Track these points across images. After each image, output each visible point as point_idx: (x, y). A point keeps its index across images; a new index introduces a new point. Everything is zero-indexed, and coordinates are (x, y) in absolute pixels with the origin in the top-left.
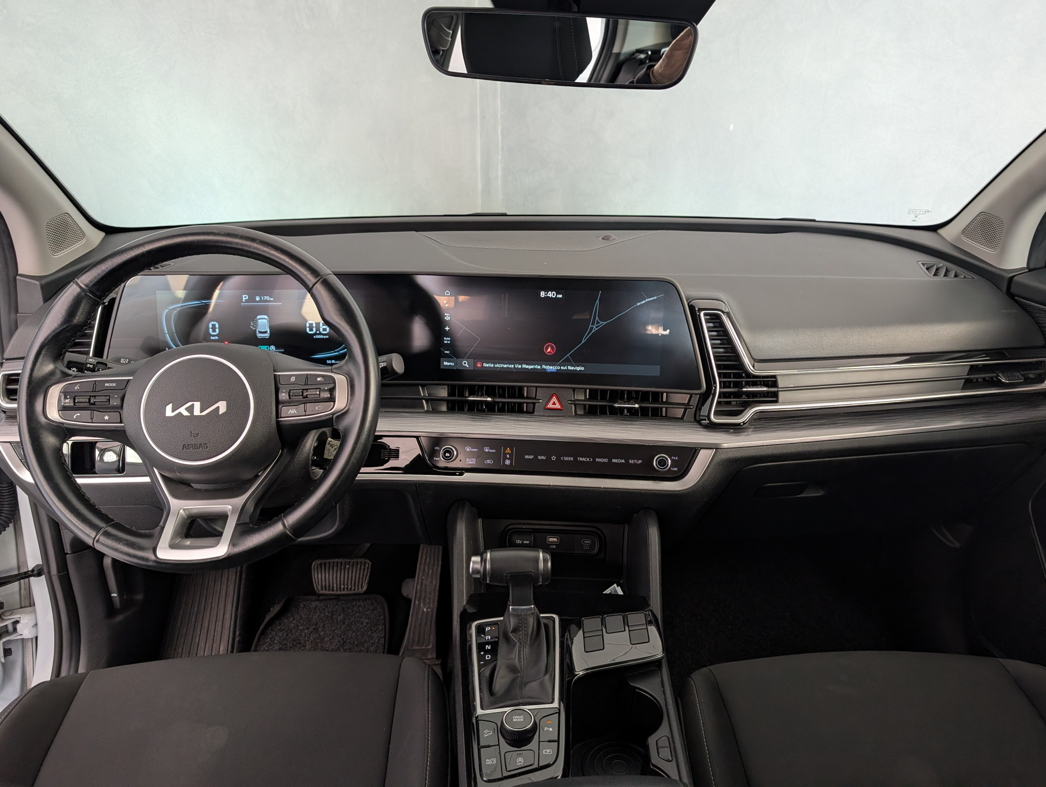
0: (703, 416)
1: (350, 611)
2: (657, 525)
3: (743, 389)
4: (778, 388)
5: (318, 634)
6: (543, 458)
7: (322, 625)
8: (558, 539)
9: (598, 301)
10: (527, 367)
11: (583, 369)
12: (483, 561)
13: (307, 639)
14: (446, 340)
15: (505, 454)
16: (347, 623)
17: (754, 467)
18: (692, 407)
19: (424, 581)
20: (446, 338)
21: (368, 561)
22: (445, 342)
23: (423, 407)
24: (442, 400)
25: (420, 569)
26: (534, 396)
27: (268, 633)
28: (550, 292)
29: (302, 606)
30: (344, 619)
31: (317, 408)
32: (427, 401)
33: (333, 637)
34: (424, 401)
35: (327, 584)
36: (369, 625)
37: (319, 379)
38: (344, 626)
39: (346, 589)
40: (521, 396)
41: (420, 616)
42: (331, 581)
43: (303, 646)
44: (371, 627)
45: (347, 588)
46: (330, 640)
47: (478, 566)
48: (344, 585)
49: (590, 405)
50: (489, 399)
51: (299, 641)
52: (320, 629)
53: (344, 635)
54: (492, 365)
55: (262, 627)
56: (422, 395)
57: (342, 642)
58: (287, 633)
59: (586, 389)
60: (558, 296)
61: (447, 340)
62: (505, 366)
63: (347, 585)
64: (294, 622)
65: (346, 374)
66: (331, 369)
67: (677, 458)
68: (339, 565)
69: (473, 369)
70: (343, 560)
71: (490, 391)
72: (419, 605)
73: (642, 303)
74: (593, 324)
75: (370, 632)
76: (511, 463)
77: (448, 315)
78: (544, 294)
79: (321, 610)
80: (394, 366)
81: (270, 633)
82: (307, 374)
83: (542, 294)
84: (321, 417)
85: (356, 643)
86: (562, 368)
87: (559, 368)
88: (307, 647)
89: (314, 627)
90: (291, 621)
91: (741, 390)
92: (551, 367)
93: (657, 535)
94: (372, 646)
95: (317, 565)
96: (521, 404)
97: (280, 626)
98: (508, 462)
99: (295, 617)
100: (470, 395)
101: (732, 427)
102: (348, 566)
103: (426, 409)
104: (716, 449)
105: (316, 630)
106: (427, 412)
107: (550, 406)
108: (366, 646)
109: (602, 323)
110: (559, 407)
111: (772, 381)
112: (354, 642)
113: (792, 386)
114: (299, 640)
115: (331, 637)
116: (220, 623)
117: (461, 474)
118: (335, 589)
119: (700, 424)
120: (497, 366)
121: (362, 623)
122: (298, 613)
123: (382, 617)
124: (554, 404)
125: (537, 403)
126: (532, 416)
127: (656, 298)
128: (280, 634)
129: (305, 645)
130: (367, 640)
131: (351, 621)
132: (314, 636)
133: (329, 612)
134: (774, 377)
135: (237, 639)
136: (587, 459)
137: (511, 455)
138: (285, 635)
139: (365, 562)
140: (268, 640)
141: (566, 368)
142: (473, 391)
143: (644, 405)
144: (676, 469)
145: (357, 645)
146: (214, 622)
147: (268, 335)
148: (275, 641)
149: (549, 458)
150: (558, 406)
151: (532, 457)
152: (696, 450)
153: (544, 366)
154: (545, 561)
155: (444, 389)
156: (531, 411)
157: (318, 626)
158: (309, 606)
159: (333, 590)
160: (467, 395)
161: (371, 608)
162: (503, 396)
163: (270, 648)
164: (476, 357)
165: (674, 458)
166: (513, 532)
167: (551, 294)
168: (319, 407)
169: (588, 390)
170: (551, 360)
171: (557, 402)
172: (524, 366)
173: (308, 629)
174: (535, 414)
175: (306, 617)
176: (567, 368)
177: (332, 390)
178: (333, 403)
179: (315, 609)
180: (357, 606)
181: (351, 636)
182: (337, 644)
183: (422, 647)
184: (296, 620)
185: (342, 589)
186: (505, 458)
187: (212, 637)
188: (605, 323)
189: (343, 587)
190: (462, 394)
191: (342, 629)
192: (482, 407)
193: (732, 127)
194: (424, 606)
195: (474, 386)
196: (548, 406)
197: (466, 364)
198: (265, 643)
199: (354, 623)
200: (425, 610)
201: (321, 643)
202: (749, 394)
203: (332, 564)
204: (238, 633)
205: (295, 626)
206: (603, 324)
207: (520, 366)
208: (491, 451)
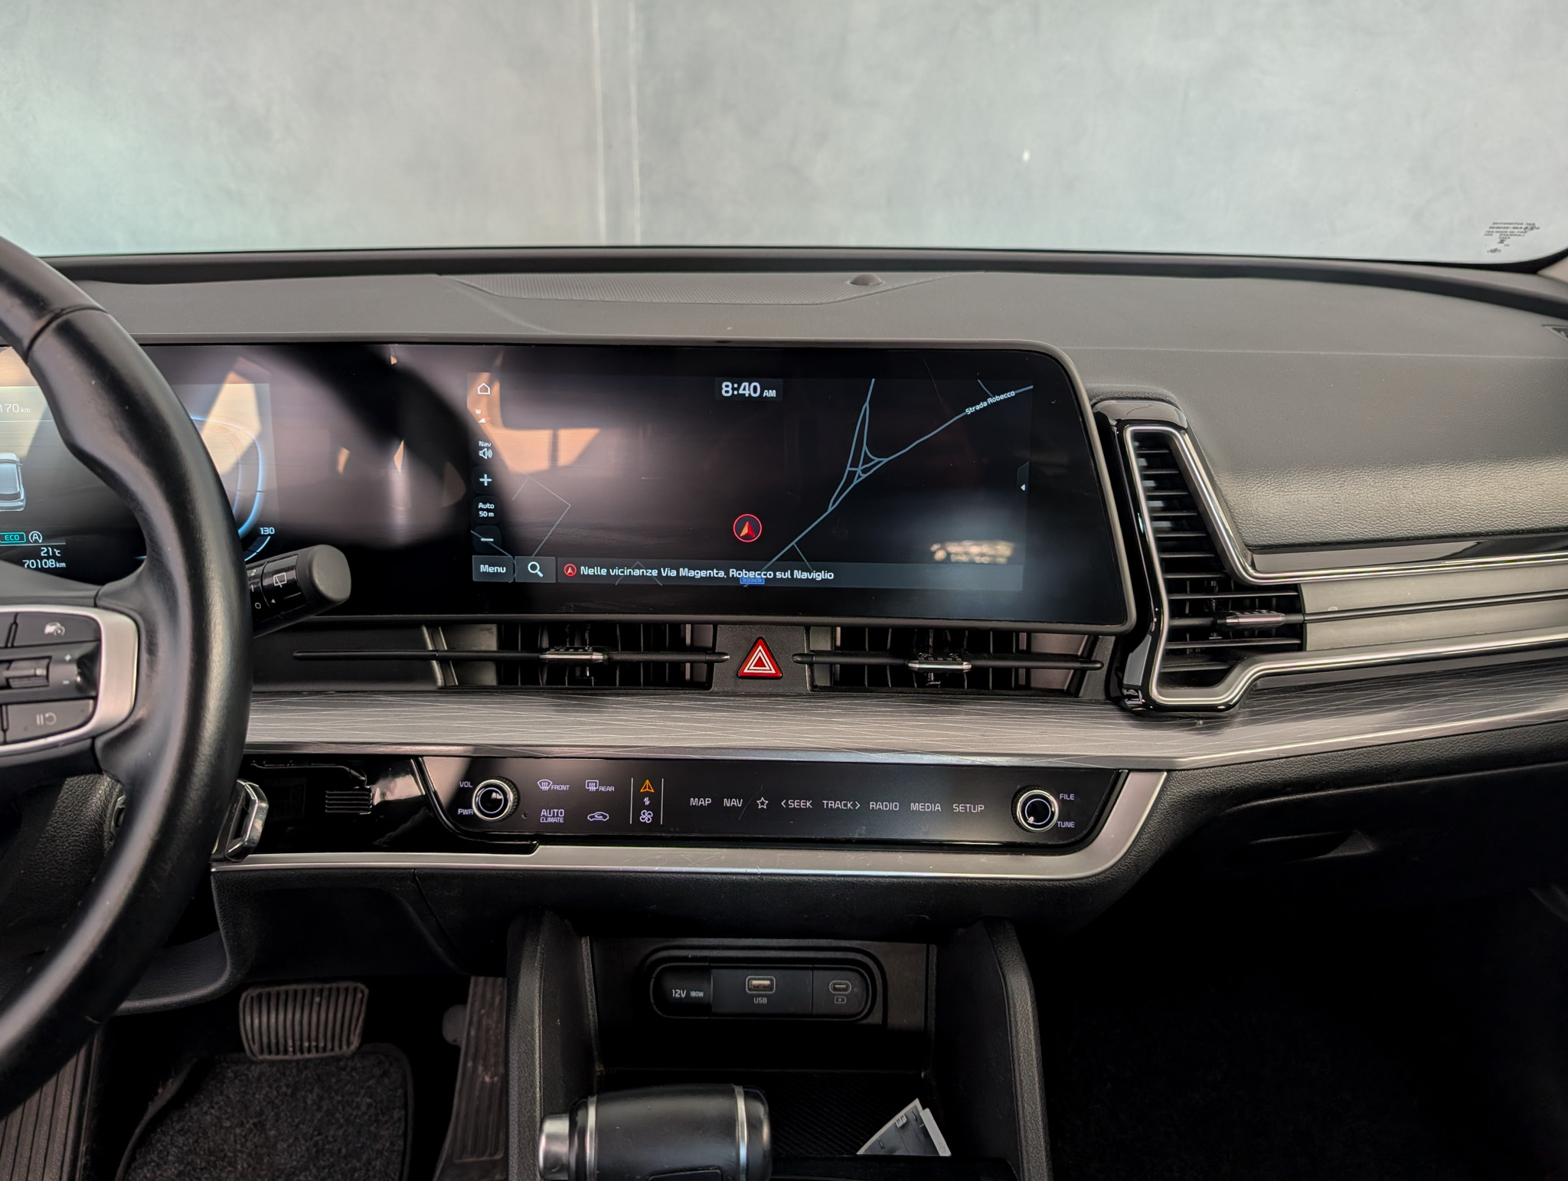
0: (1129, 688)
1: (334, 1080)
2: (1025, 965)
3: (1228, 621)
4: (1304, 614)
5: (263, 1136)
6: (736, 803)
7: (272, 1114)
8: (771, 980)
9: (867, 405)
10: (692, 573)
11: (830, 576)
12: (577, 1131)
13: (239, 1147)
14: (483, 510)
15: (639, 797)
16: (325, 1108)
17: (1248, 808)
18: (1099, 665)
19: (485, 1018)
20: (485, 503)
21: (361, 986)
22: (483, 514)
23: (432, 677)
24: (483, 659)
25: (475, 994)
26: (710, 645)
27: (154, 1142)
28: (747, 384)
29: (231, 1075)
30: (321, 1098)
31: (40, 720)
32: (444, 662)
33: (296, 1139)
34: (434, 663)
35: (273, 1041)
36: (372, 1110)
37: (50, 629)
38: (319, 1115)
39: (314, 1050)
40: (679, 645)
41: (477, 1093)
42: (281, 1033)
43: (230, 1164)
44: (377, 1115)
45: (317, 1047)
46: (289, 1146)
47: (562, 1149)
48: (309, 1040)
49: (843, 666)
50: (598, 656)
51: (222, 1154)
52: (268, 1126)
53: (319, 1134)
54: (604, 572)
55: (138, 1131)
56: (430, 647)
57: (314, 1150)
58: (196, 1137)
59: (833, 627)
60: (766, 393)
61: (485, 509)
62: (637, 573)
63: (317, 1040)
64: (213, 1111)
65: (135, 611)
66: (96, 597)
67: (1072, 797)
68: (299, 998)
69: (554, 581)
70: (307, 987)
71: (602, 636)
72: (475, 1068)
73: (978, 407)
74: (855, 464)
75: (375, 1125)
76: (656, 818)
77: (486, 444)
78: (730, 389)
79: (271, 1081)
80: (317, 581)
81: (158, 1141)
82: (16, 614)
83: (725, 389)
84: (54, 745)
85: (344, 1151)
86: (779, 575)
87: (770, 575)
88: (239, 1167)
89: (255, 1120)
90: (205, 1108)
91: (1219, 621)
92: (751, 574)
93: (1028, 994)
94: (376, 1159)
95: (252, 998)
96: (678, 667)
97: (181, 1124)
98: (646, 817)
99: (215, 1099)
100: (552, 645)
101: (1201, 714)
102: (317, 999)
103: (440, 682)
104: (1169, 771)
105: (260, 1126)
106: (446, 690)
107: (750, 668)
108: (365, 1157)
109: (877, 460)
110: (773, 672)
111: (1289, 599)
112: (340, 1151)
113: (1336, 609)
114: (222, 1150)
115: (291, 1141)
116: (45, 1128)
117: (528, 850)
118: (291, 1049)
119: (1124, 709)
120: (616, 572)
121: (358, 1107)
122: (221, 1093)
123: (400, 1092)
124: (760, 663)
125: (717, 662)
126: (705, 694)
127: (1013, 394)
128: (181, 1140)
129: (236, 1162)
130: (368, 1143)
131: (335, 1102)
132: (256, 1140)
133: (288, 1086)
134: (1296, 587)
135: (81, 1162)
136: (846, 805)
137: (655, 798)
138: (191, 1141)
139: (355, 989)
140: (154, 1157)
141: (788, 575)
142: (562, 636)
143: (980, 663)
144: (1070, 825)
145: (345, 1157)
146: (31, 1128)
147: (20, 504)
148: (170, 1158)
149: (749, 804)
150: (769, 669)
151: (708, 801)
152: (1119, 775)
153: (733, 572)
154: (754, 1126)
155: (488, 630)
156: (704, 679)
157: (264, 1117)
158: (247, 1075)
159: (286, 1052)
160: (545, 644)
161: (377, 1072)
162: (632, 646)
163: (158, 1173)
164: (559, 550)
165: (1066, 797)
166: (666, 968)
167: (748, 389)
168: (44, 716)
169: (839, 629)
170: (752, 557)
171: (766, 660)
172: (684, 572)
173: (242, 1124)
174: (714, 688)
175: (238, 1098)
176: (792, 574)
177: (88, 664)
178: (91, 702)
179: (259, 1080)
180: (348, 1069)
181: (333, 1137)
182: (303, 1156)
183: (484, 1158)
184: (216, 1107)
185: (305, 1049)
186: (639, 807)
187: (26, 1161)
188: (885, 460)
189: (306, 1044)
190: (532, 646)
191: (316, 1121)
192: (583, 673)
193: (1026, 156)
194: (486, 1068)
195: (563, 623)
196: (746, 671)
197: (535, 569)
198: (146, 1164)
199: (340, 1108)
200: (487, 1079)
201: (268, 1156)
202: (1240, 632)
203: (283, 997)
204: (83, 1148)
205: (215, 1121)
206: (879, 462)
207: (674, 573)
208: (603, 789)
